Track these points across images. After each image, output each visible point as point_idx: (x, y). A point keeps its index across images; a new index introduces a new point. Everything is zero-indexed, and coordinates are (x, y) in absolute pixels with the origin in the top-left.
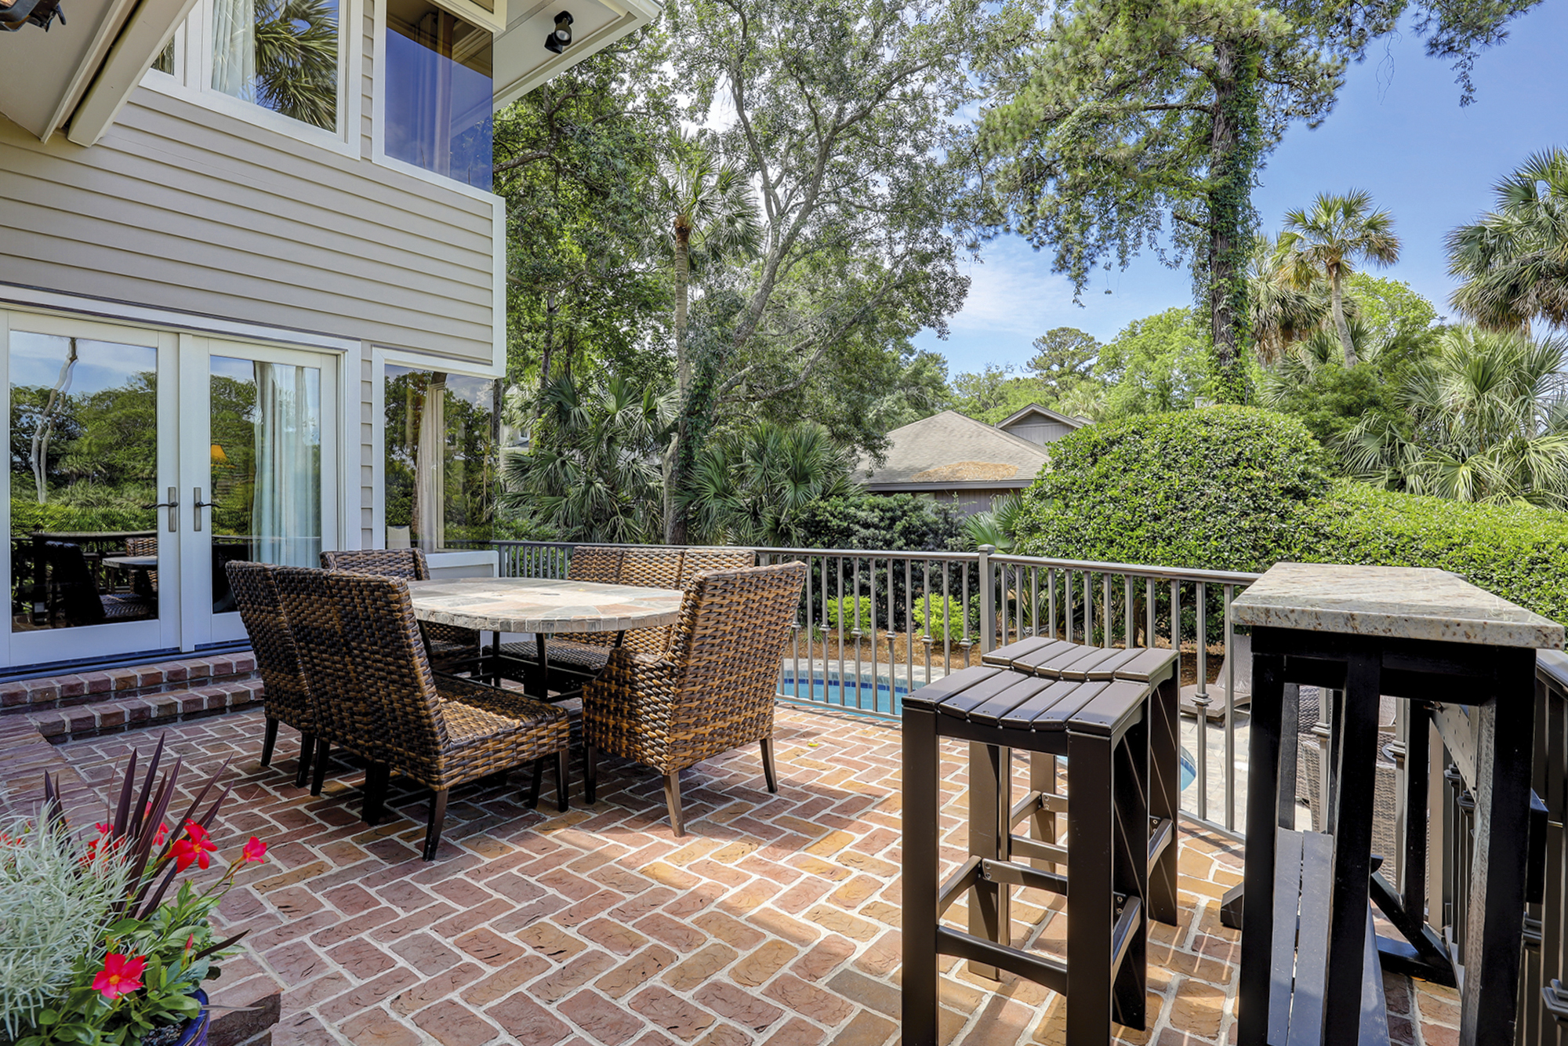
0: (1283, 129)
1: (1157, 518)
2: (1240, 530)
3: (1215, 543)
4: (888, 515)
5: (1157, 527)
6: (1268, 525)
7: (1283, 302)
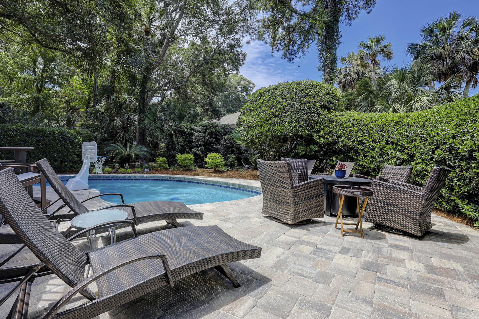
0: (359, 13)
1: (276, 116)
2: (303, 120)
3: (294, 124)
4: (205, 128)
5: (276, 119)
6: (314, 118)
7: (358, 74)
